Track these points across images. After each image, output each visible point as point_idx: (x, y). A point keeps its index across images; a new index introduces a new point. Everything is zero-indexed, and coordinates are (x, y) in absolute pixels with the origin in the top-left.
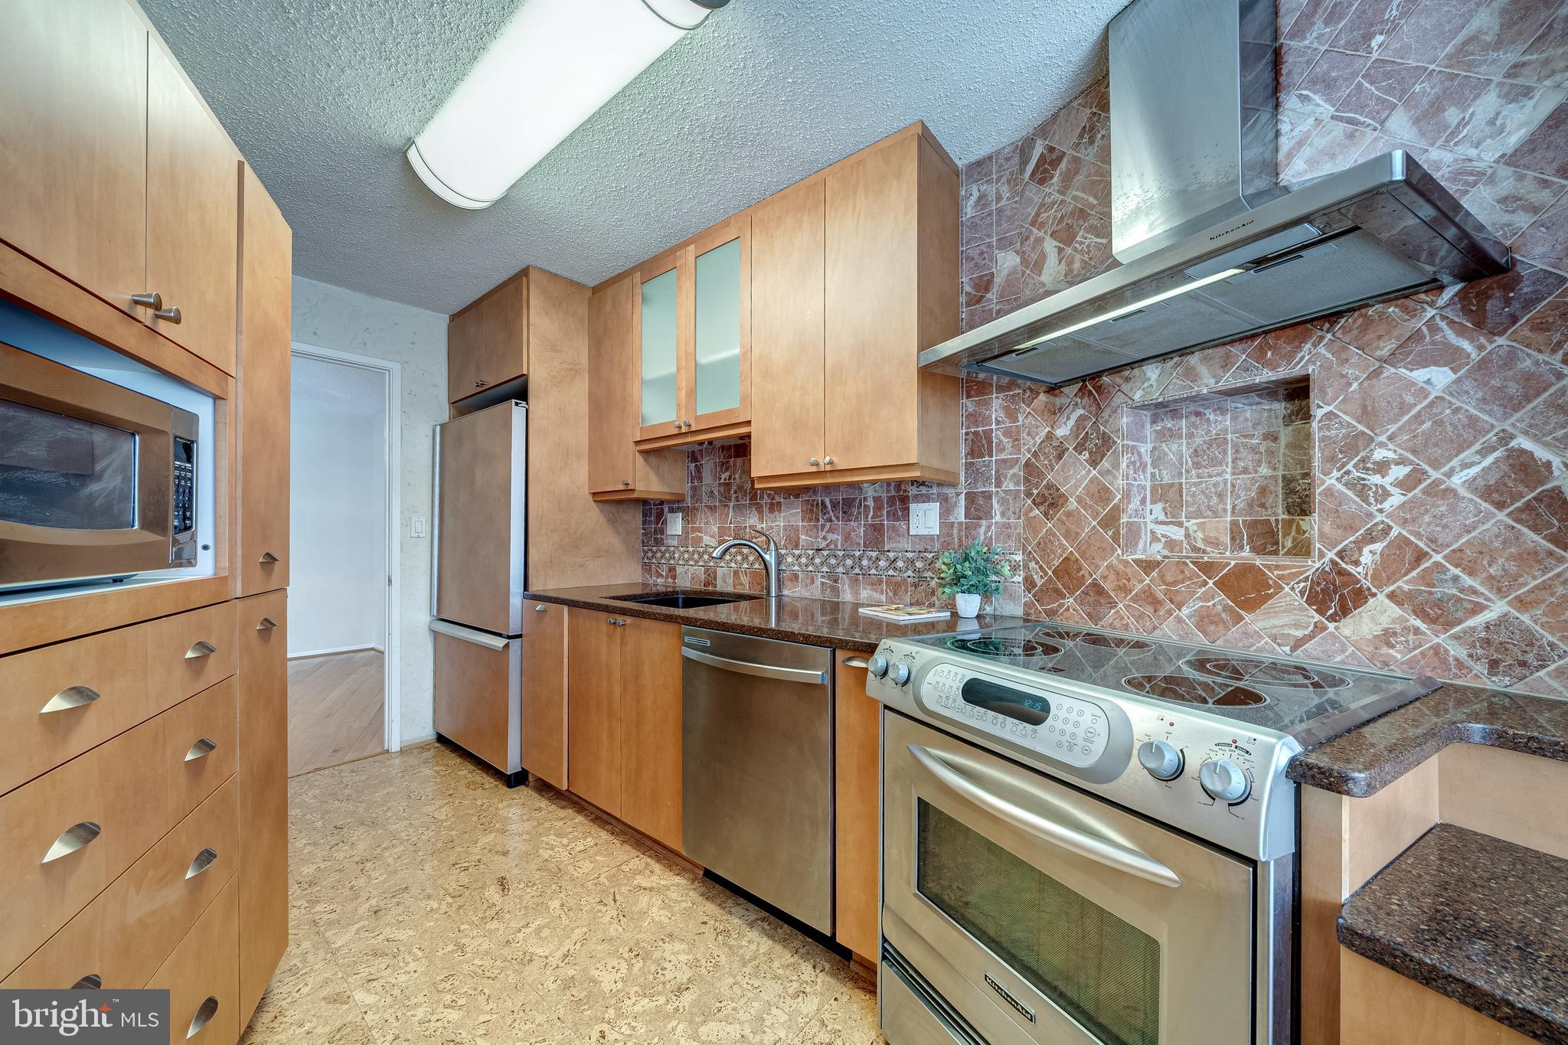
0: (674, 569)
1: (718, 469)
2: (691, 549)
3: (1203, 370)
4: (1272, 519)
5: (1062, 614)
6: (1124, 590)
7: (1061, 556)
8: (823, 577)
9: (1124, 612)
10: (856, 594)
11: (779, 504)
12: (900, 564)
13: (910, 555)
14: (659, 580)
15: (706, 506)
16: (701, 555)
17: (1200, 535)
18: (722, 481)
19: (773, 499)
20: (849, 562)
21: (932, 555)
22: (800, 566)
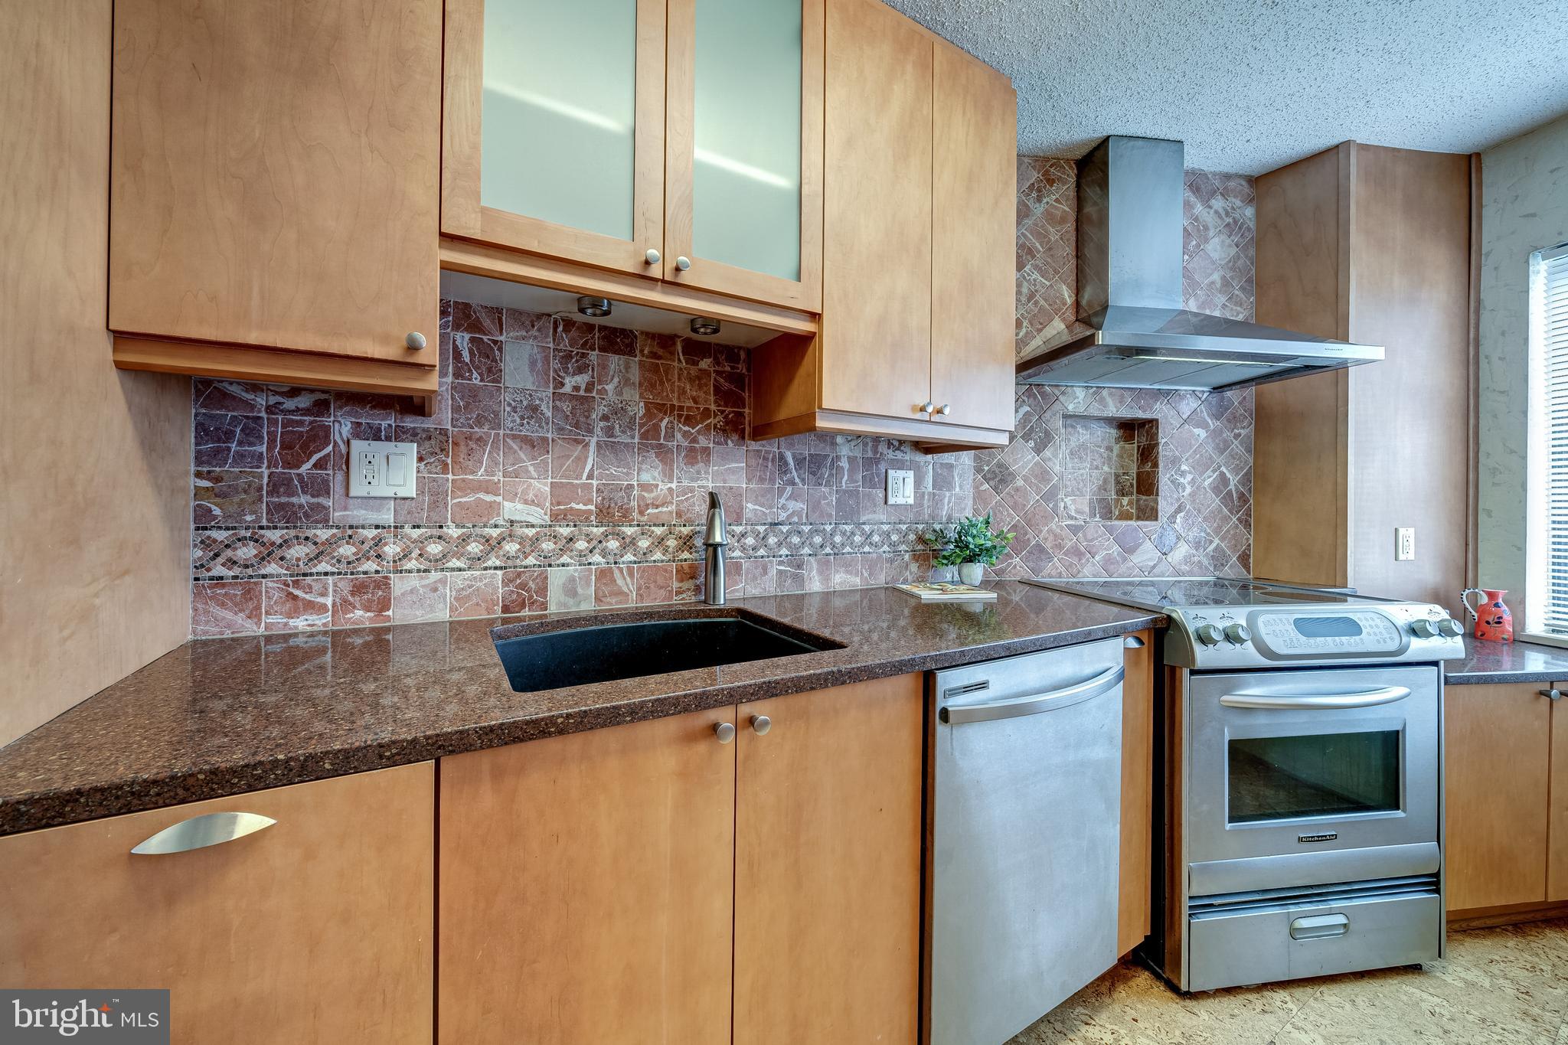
0: (384, 584)
1: (555, 364)
2: (453, 532)
3: (1109, 401)
4: (1110, 498)
5: (1010, 572)
6: (1060, 547)
7: (1010, 523)
8: (781, 563)
9: (1058, 564)
10: (826, 579)
11: (706, 451)
12: (876, 538)
13: (885, 527)
14: (300, 623)
15: (514, 437)
16: (492, 545)
17: (1073, 507)
18: (567, 389)
19: (694, 440)
20: (818, 540)
21: (905, 526)
22: (743, 549)
